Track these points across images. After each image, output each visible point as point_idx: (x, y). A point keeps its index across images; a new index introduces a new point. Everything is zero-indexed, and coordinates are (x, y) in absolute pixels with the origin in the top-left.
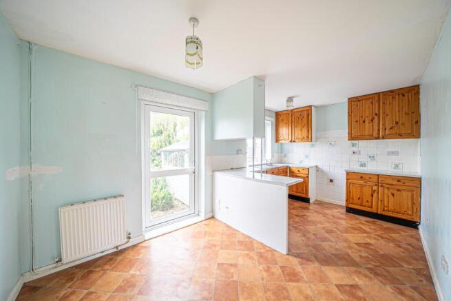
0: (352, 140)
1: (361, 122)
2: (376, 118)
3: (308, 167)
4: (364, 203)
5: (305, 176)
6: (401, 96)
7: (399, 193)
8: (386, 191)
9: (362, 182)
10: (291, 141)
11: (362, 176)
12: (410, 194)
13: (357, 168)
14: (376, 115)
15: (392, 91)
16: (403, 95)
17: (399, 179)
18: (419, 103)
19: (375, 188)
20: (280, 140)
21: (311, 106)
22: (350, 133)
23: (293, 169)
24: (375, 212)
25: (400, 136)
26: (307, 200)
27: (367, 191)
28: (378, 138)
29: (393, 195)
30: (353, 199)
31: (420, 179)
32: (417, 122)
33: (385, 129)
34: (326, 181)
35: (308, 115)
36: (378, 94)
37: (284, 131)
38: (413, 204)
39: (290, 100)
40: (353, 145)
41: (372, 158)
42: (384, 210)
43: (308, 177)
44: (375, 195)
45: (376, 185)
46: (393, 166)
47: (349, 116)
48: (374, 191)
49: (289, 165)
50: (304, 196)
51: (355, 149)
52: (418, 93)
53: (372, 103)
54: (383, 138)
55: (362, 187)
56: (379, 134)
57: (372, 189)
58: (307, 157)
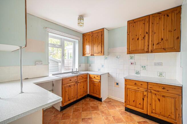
0: (129, 53)
1: (136, 39)
2: (147, 35)
3: (100, 74)
4: (138, 105)
5: (98, 81)
6: (166, 16)
7: (164, 98)
8: (154, 96)
9: (135, 88)
10: (92, 55)
11: (136, 83)
12: (173, 100)
13: (133, 76)
14: (147, 33)
15: (159, 13)
16: (168, 16)
17: (164, 87)
18: (180, 22)
19: (145, 93)
20: (85, 54)
21: (103, 29)
22: (128, 49)
23: (91, 76)
24: (146, 113)
25: (165, 50)
26: (100, 100)
27: (140, 96)
28: (148, 52)
29: (159, 100)
30: (129, 101)
31: (181, 88)
32: (178, 38)
33: (153, 45)
34: (114, 84)
35: (102, 35)
36: (149, 16)
37: (88, 48)
38: (176, 109)
40: (131, 58)
41: (144, 67)
42: (152, 112)
43: (100, 82)
44: (145, 99)
45: (146, 91)
46: (159, 75)
47: (128, 35)
48: (145, 95)
49: (89, 72)
50: (97, 96)
51: (132, 61)
53: (144, 23)
54: (152, 52)
55: (136, 92)
56: (148, 49)
57: (143, 93)
58: (103, 66)
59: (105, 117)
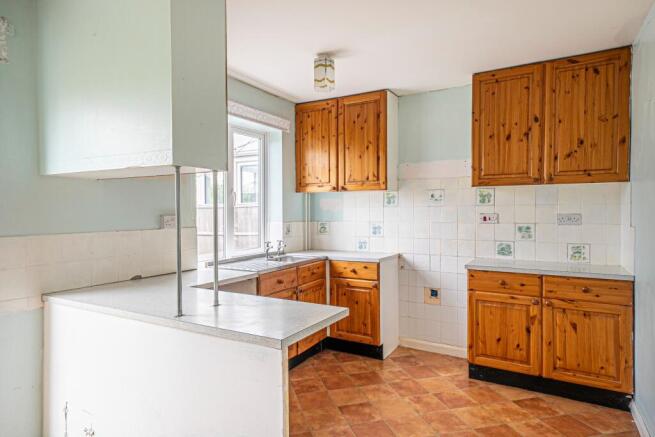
0: (480, 184)
1: (503, 138)
2: (536, 127)
3: (376, 258)
4: (512, 352)
5: (370, 284)
6: (591, 71)
7: (587, 320)
8: (559, 316)
9: (503, 296)
10: (336, 189)
11: (505, 281)
12: (611, 322)
13: (491, 260)
14: (536, 120)
15: (572, 60)
16: (596, 71)
17: (587, 285)
18: (628, 93)
19: (534, 311)
20: (307, 185)
22: (476, 168)
23: (340, 267)
24: (537, 374)
25: (588, 175)
26: (374, 352)
27: (517, 320)
28: (538, 181)
29: (574, 326)
30: (484, 343)
31: (630, 285)
32: (623, 141)
33: (556, 158)
34: (423, 295)
35: (378, 116)
36: (542, 64)
37: (319, 161)
38: (619, 347)
39: (325, 60)
40: (484, 199)
41: (525, 231)
42: (555, 368)
43: (377, 287)
44: (534, 329)
45: (536, 303)
46: (571, 253)
47: (475, 120)
48: (534, 318)
49: (332, 256)
51: (487, 210)
52: (627, 67)
53: (527, 88)
54: (551, 181)
55: (504, 310)
56: (540, 170)
57: (528, 312)
58: (376, 230)
59: (412, 397)
